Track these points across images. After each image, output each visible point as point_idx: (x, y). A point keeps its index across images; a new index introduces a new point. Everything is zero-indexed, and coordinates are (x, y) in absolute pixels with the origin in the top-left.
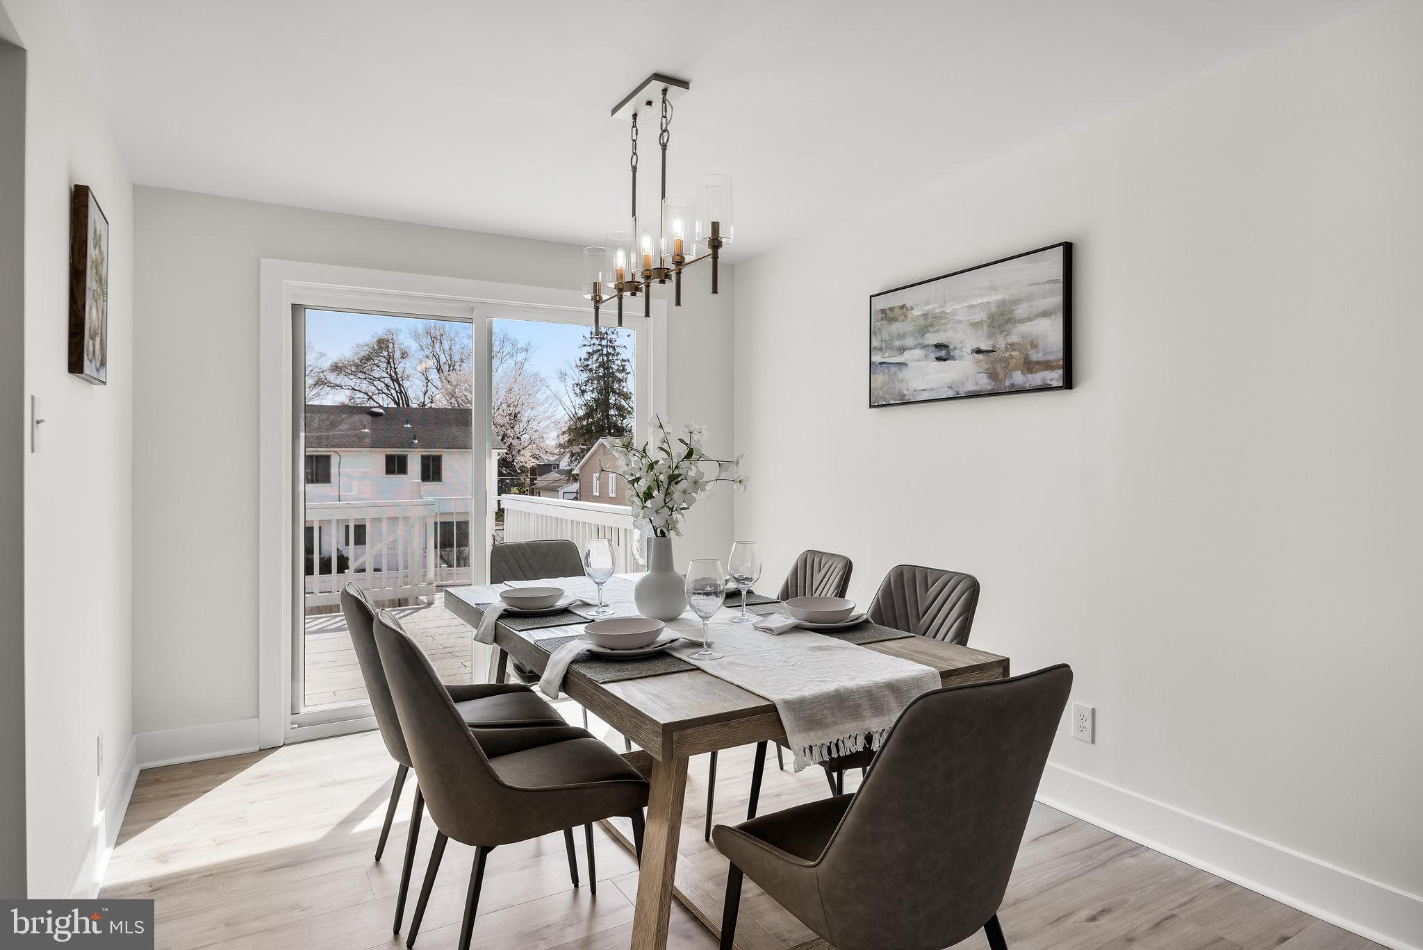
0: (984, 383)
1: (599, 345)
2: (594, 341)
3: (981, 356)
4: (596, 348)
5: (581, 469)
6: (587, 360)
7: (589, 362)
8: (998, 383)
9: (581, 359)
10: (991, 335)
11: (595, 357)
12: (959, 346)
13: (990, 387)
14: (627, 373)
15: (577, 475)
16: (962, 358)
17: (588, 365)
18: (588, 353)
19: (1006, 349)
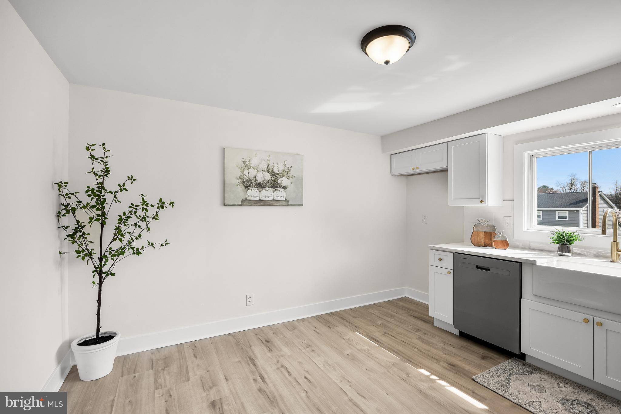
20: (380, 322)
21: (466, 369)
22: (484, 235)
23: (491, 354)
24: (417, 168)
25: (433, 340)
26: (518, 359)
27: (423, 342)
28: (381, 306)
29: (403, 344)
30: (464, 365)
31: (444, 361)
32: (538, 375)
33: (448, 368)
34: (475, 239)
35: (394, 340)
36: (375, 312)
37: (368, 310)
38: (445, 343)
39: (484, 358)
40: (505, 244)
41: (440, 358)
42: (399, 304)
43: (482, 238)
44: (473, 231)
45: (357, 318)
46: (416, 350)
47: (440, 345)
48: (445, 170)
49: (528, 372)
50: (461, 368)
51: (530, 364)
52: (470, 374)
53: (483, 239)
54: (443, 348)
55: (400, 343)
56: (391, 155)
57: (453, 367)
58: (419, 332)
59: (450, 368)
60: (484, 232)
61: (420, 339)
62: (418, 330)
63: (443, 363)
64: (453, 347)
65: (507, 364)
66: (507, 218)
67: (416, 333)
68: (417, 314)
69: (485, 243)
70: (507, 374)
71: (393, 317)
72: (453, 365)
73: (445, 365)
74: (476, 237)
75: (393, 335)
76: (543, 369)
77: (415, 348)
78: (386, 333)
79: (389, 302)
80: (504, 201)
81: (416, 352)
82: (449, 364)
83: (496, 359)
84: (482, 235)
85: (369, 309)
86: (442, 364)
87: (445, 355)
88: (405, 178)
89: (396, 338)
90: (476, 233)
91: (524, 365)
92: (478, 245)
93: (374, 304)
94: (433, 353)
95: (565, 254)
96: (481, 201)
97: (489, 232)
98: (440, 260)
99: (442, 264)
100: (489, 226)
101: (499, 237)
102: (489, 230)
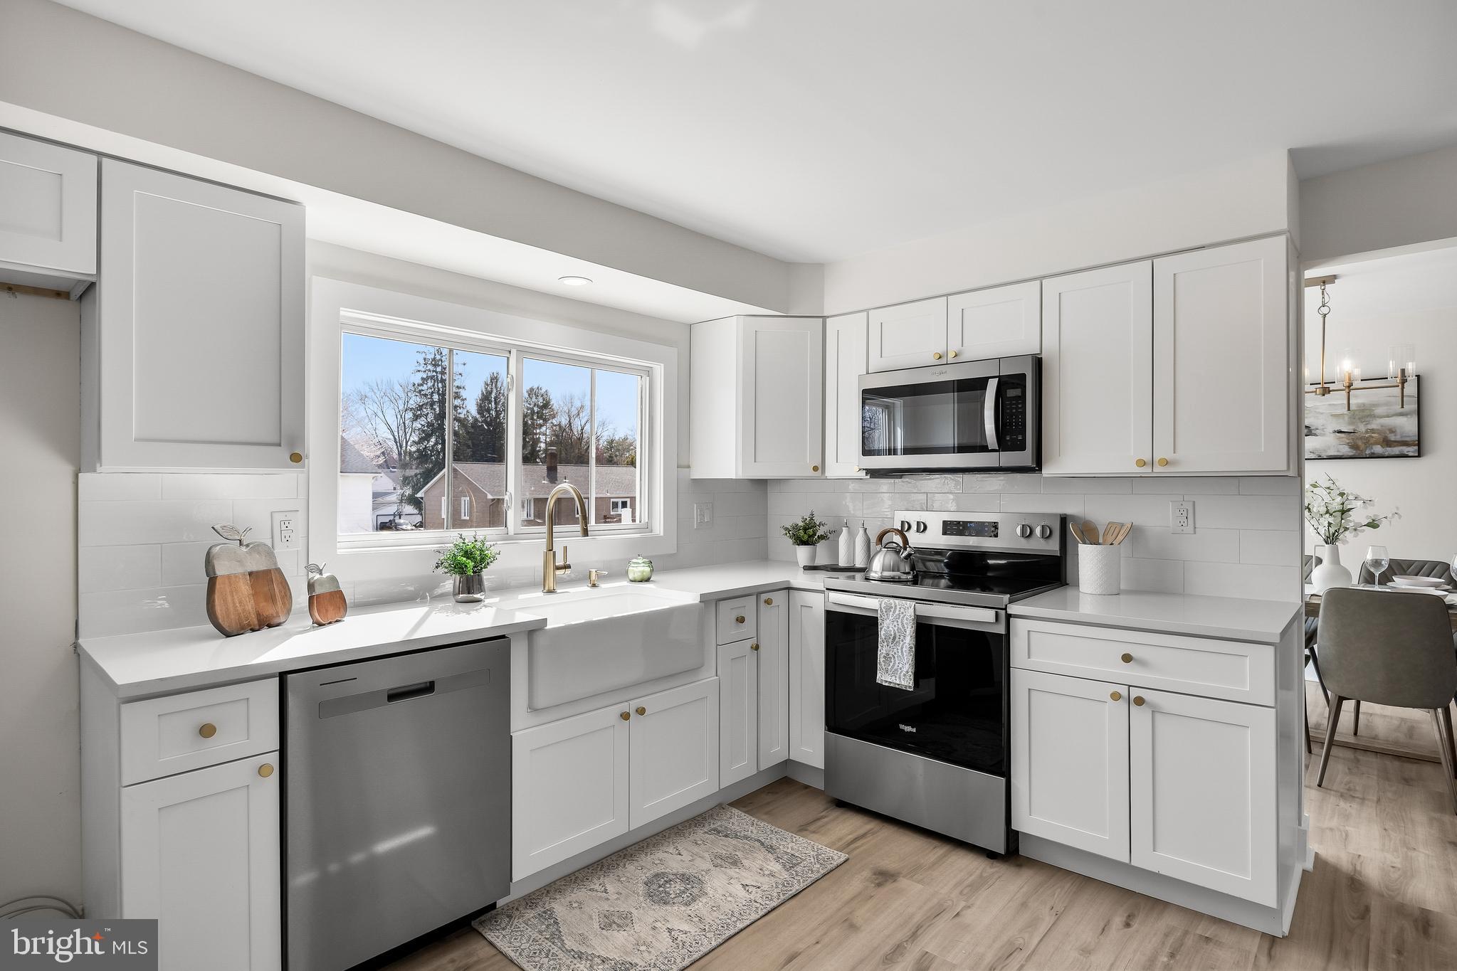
0: (1345, 450)
1: (433, 371)
2: (430, 367)
3: (1342, 435)
4: (430, 374)
5: (426, 492)
6: (422, 385)
7: (425, 387)
8: (1359, 452)
9: (414, 385)
10: (1351, 423)
11: (430, 384)
12: (1320, 427)
13: (1352, 454)
14: (463, 400)
15: (422, 498)
16: (1323, 435)
17: (420, 391)
18: (422, 379)
19: (1367, 432)
22: (253, 586)
23: (441, 963)
26: (483, 918)
34: (223, 610)
40: (338, 602)
43: (240, 600)
44: (212, 581)
49: (544, 917)
51: (507, 906)
53: (251, 602)
60: (250, 574)
65: (500, 940)
66: (282, 517)
69: (258, 615)
74: (229, 599)
83: (475, 959)
84: (245, 588)
90: (225, 583)
92: (240, 630)
95: (475, 596)
96: (296, 458)
97: (264, 572)
98: (207, 731)
99: (217, 747)
100: (256, 548)
101: (321, 582)
102: (257, 564)
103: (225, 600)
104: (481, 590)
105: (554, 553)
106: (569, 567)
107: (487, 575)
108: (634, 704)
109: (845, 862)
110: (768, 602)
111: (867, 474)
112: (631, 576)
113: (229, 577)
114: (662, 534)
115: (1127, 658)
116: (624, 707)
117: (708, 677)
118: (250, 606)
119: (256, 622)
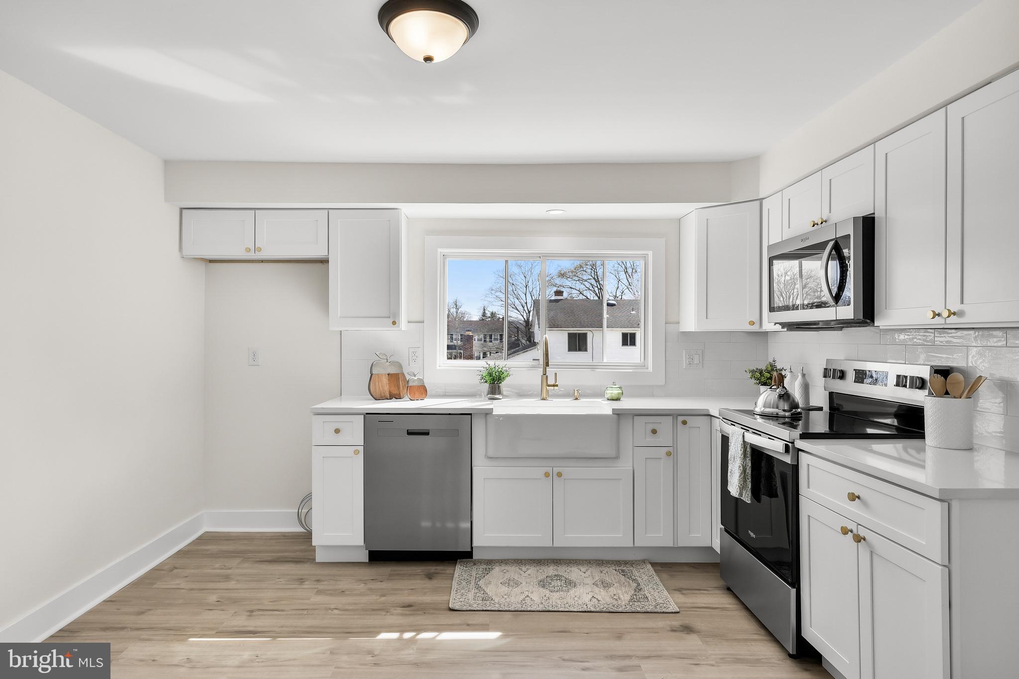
20: (213, 598)
21: (428, 601)
22: (389, 380)
23: (432, 568)
24: (257, 249)
25: (343, 585)
26: (464, 560)
27: (331, 595)
28: (175, 568)
29: (305, 613)
30: (420, 598)
31: (393, 607)
32: (497, 570)
33: (407, 612)
34: (376, 388)
35: (283, 615)
36: (178, 584)
37: (155, 586)
38: (365, 582)
39: (430, 577)
40: (422, 391)
41: (382, 605)
42: (209, 550)
43: (384, 386)
44: (372, 375)
45: (151, 612)
46: (336, 612)
47: (360, 586)
48: (324, 261)
49: (488, 571)
50: (422, 604)
51: (478, 560)
52: (440, 605)
53: (388, 387)
54: (370, 589)
55: (299, 614)
56: (182, 209)
57: (412, 608)
58: (306, 583)
59: (409, 611)
60: (388, 374)
61: (319, 592)
62: (301, 581)
63: (395, 610)
64: (381, 582)
65: (459, 570)
66: (413, 350)
67: (304, 587)
68: (266, 556)
69: (390, 392)
70: (473, 583)
71: (227, 578)
72: (410, 606)
73: (399, 610)
74: (377, 384)
75: (268, 608)
76: (495, 560)
77: (332, 610)
78: (252, 611)
79: (181, 554)
80: (408, 322)
81: (338, 614)
82: (404, 607)
83: (444, 572)
84: (385, 380)
85: (153, 584)
86: (392, 610)
87: (383, 599)
88: (202, 266)
89: (282, 611)
90: (377, 376)
91: (475, 564)
92: (382, 397)
93: (154, 570)
94: (365, 604)
95: (496, 396)
96: (394, 323)
97: (395, 374)
98: (337, 431)
99: (341, 439)
100: (394, 363)
101: (414, 381)
102: (393, 370)
103: (375, 384)
104: (500, 393)
105: (547, 377)
106: (557, 386)
107: (504, 385)
108: (556, 470)
109: (675, 613)
110: (684, 423)
111: (783, 327)
112: (608, 396)
113: (378, 375)
114: (651, 371)
115: (853, 497)
116: (549, 470)
117: (625, 466)
118: (386, 388)
119: (389, 396)
